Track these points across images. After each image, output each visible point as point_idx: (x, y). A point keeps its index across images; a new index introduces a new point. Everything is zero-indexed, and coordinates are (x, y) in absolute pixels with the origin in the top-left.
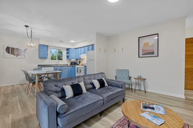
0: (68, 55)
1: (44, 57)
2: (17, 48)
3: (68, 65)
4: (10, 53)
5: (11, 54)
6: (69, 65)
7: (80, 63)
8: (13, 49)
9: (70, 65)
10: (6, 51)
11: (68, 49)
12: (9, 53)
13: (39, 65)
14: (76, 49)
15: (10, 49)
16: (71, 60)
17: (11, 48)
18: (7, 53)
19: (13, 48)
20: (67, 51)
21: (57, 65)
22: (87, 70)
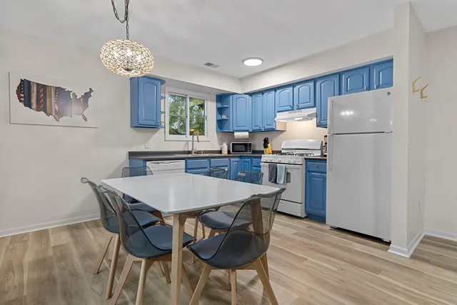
0: (224, 117)
1: (153, 123)
2: (57, 88)
3: (220, 152)
4: (34, 105)
5: (38, 110)
6: (225, 152)
7: (266, 146)
8: (43, 89)
9: (229, 152)
10: (19, 98)
11: (222, 98)
12: (28, 104)
13: (132, 155)
14: (251, 94)
15: (34, 89)
16: (236, 134)
17: (38, 84)
18: (22, 104)
19: (45, 87)
20: (220, 105)
21: (189, 152)
22: (328, 175)
